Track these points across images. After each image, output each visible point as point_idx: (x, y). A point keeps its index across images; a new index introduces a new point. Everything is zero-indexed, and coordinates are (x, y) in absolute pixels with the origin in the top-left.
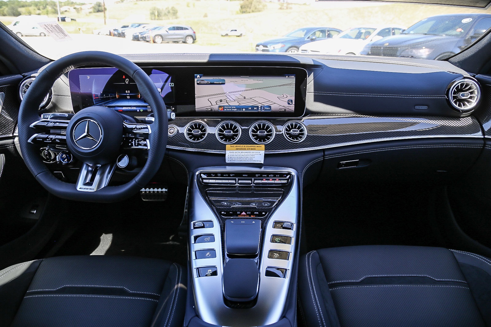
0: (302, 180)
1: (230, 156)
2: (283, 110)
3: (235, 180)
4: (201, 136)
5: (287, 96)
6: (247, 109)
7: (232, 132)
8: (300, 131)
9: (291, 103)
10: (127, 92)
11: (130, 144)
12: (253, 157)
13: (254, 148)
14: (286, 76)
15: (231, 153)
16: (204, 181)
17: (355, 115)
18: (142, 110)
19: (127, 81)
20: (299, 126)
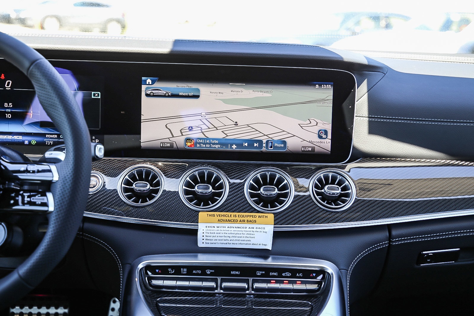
0: (348, 284)
1: (208, 235)
2: (310, 149)
3: (216, 281)
4: (150, 195)
5: (317, 123)
6: (240, 145)
7: (211, 188)
8: (343, 189)
9: (324, 136)
10: (6, 105)
11: (12, 202)
12: (251, 236)
13: (254, 219)
14: (315, 85)
15: (208, 229)
16: (154, 282)
17: (449, 161)
18: (34, 143)
19: (8, 85)
20: (340, 180)
